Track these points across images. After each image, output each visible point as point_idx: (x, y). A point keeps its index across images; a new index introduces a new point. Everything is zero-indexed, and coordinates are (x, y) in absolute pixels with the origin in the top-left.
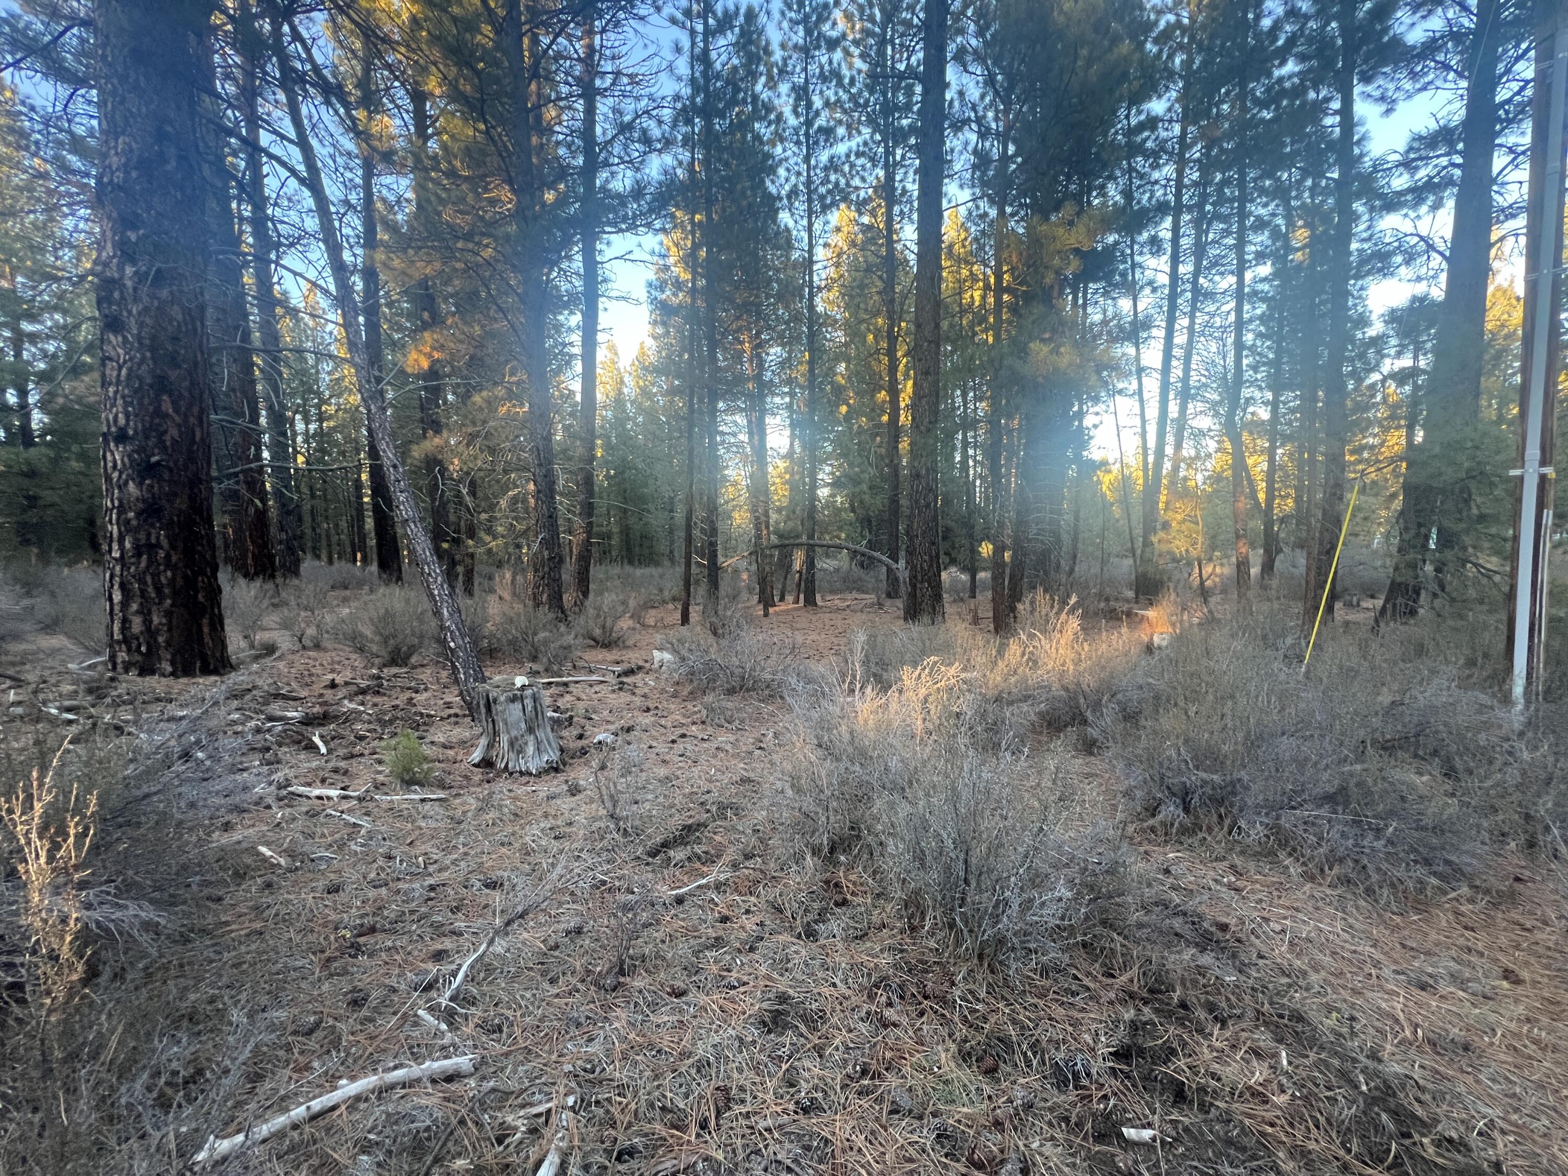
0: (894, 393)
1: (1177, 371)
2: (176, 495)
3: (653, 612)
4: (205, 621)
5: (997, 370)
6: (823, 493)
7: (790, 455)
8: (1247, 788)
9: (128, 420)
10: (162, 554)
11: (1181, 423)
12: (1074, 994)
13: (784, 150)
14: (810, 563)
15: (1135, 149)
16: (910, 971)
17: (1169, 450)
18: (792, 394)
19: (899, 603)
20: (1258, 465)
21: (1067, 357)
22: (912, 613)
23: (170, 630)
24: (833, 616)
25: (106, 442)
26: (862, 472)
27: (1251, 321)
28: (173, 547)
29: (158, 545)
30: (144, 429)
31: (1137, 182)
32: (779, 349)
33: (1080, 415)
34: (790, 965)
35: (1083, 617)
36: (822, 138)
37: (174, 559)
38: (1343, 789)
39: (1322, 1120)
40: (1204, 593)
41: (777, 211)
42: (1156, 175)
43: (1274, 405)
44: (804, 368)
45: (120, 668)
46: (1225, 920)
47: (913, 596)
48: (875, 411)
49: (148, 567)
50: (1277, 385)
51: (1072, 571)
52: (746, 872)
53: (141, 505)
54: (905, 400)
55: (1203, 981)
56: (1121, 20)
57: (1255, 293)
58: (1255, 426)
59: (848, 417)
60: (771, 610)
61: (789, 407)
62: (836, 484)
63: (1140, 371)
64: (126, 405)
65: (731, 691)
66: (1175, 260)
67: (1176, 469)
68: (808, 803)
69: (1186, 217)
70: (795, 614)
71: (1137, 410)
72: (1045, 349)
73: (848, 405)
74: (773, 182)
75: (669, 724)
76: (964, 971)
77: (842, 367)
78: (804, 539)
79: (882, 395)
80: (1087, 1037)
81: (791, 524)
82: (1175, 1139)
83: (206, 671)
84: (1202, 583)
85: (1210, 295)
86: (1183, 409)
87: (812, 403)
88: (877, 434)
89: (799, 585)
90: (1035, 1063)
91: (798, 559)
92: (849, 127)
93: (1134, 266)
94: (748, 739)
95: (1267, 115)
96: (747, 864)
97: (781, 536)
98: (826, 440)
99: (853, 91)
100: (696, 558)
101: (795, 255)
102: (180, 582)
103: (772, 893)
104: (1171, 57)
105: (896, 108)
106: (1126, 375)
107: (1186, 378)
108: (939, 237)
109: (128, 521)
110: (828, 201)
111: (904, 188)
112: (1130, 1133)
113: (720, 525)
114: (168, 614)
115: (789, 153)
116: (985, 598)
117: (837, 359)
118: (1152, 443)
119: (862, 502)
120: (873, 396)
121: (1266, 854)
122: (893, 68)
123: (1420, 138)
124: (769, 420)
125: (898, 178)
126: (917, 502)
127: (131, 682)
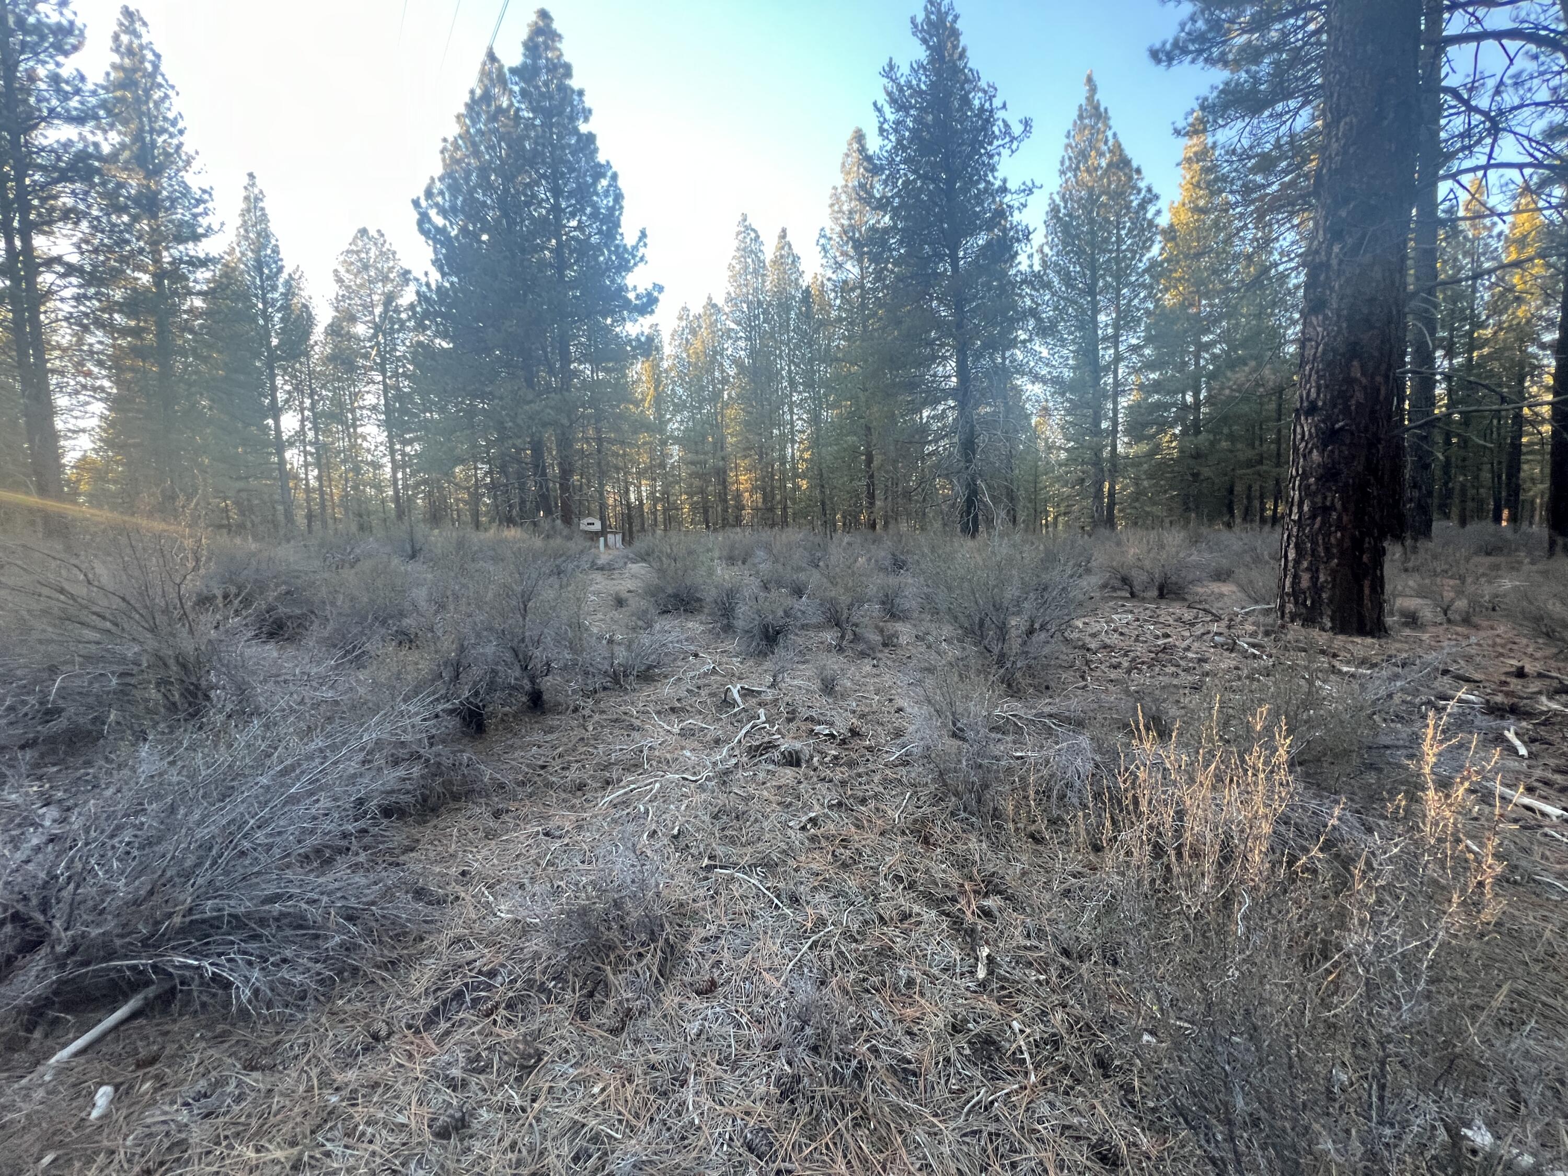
2: (1354, 457)
4: (1367, 583)
9: (1318, 394)
10: (1334, 515)
23: (1334, 587)
25: (1298, 417)
28: (1345, 509)
29: (1333, 507)
30: (1332, 397)
37: (1345, 518)
45: (1287, 616)
49: (1320, 529)
53: (1321, 471)
64: (1319, 378)
83: (1362, 631)
102: (1347, 543)
109: (1308, 486)
114: (1333, 573)
127: (1295, 631)
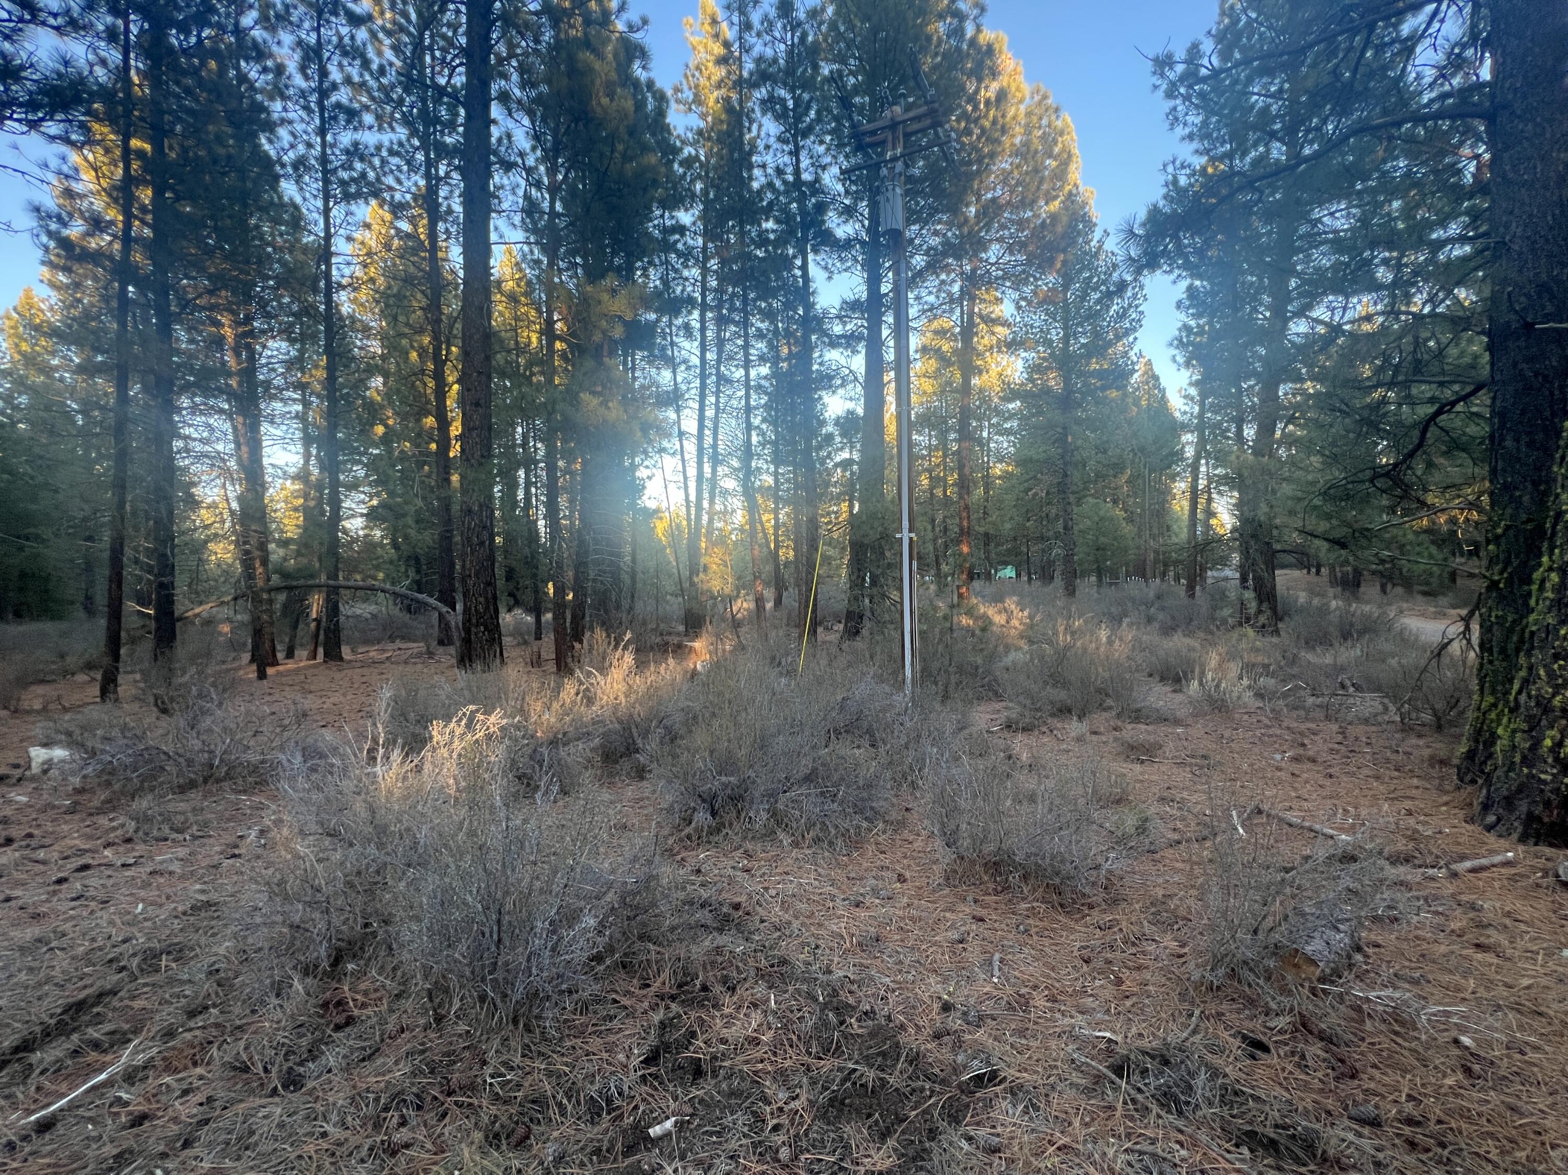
0: (444, 423)
1: (708, 440)
3: (40, 690)
5: (550, 414)
6: (355, 525)
7: (302, 476)
8: (754, 782)
11: (713, 481)
12: (611, 1018)
13: (285, 109)
14: (333, 609)
15: (669, 247)
16: (432, 1072)
17: (706, 504)
18: (306, 404)
19: (452, 650)
20: (768, 519)
21: (615, 412)
22: (465, 659)
24: (365, 671)
26: (406, 503)
27: (756, 408)
31: (672, 275)
32: (284, 345)
33: (634, 467)
34: (252, 1140)
35: (638, 651)
36: (342, 117)
38: (814, 770)
39: (794, 1038)
40: (736, 624)
41: (277, 178)
42: (686, 273)
43: (776, 474)
44: (321, 374)
46: (737, 900)
47: (467, 641)
48: (421, 437)
50: (777, 460)
51: (631, 608)
52: (188, 1036)
54: (456, 429)
55: (720, 959)
56: (653, 135)
57: (759, 387)
58: (763, 490)
59: (386, 440)
60: (270, 671)
61: (301, 417)
62: (372, 516)
63: (681, 434)
65: (182, 789)
66: (703, 348)
67: (711, 521)
68: (298, 912)
69: (709, 315)
70: (309, 672)
71: (680, 468)
72: (595, 401)
73: (386, 426)
74: (270, 141)
75: (56, 855)
76: (496, 1043)
77: (377, 382)
78: (323, 578)
79: (430, 421)
80: (621, 1057)
81: (304, 561)
82: (691, 1115)
84: (733, 616)
85: (729, 381)
86: (714, 471)
87: (333, 416)
88: (425, 463)
89: (317, 635)
90: (569, 1108)
91: (316, 604)
92: (379, 118)
93: (672, 344)
94: (214, 848)
95: (760, 253)
96: (192, 1024)
97: (285, 575)
98: (359, 462)
99: (384, 81)
100: (131, 606)
101: (308, 239)
103: (237, 1048)
104: (692, 181)
105: (437, 120)
106: (669, 436)
107: (715, 446)
108: (487, 269)
110: (353, 189)
111: (449, 206)
112: (655, 1131)
113: (179, 561)
115: (291, 115)
116: (549, 640)
117: (371, 371)
118: (693, 497)
119: (406, 537)
120: (418, 421)
121: (769, 835)
122: (432, 79)
123: (845, 302)
124: (265, 427)
125: (442, 193)
126: (469, 539)
